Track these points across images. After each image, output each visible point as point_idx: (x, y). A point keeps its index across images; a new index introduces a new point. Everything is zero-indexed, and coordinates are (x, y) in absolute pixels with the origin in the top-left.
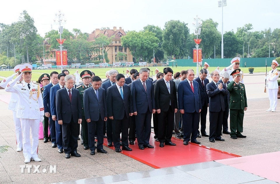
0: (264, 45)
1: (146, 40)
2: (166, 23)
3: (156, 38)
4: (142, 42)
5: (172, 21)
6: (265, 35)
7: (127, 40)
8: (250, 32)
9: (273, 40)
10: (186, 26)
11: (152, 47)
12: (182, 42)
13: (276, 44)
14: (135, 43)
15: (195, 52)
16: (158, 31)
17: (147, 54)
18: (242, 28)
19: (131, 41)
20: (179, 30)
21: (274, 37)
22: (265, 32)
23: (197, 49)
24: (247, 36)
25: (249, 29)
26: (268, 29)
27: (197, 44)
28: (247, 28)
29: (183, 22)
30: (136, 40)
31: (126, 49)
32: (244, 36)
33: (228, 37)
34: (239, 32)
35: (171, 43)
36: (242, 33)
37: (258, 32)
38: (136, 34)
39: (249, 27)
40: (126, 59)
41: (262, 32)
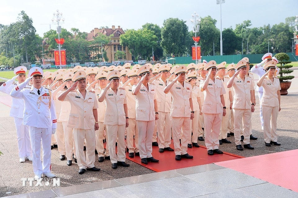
0: (263, 41)
1: (144, 38)
2: (165, 20)
3: (154, 36)
4: (141, 40)
5: (170, 19)
6: (263, 31)
7: (126, 38)
8: (249, 29)
9: (271, 37)
10: (185, 23)
11: (151, 45)
12: (181, 40)
13: (275, 40)
14: (134, 41)
15: (194, 49)
16: (156, 29)
17: (146, 52)
18: (241, 25)
19: (130, 40)
20: (178, 28)
21: (273, 33)
22: (264, 28)
23: (196, 47)
24: (246, 32)
25: (247, 25)
26: (267, 25)
27: (196, 42)
28: (245, 24)
29: (182, 20)
30: (135, 39)
31: (125, 47)
32: (243, 32)
33: (227, 34)
34: (238, 28)
35: (170, 41)
36: (241, 29)
37: (257, 28)
38: (134, 32)
39: (248, 24)
40: (125, 58)
41: (261, 28)
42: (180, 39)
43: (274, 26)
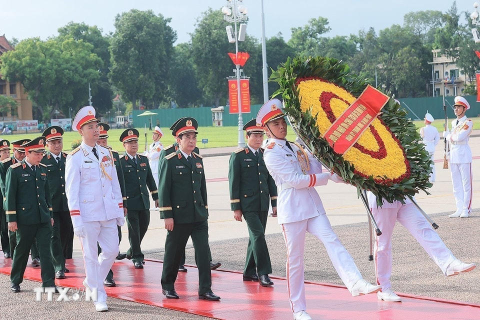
0: (360, 70)
1: (67, 61)
2: (119, 16)
3: (93, 57)
4: (59, 66)
5: (134, 11)
6: (358, 45)
7: (18, 62)
8: (325, 39)
9: (380, 58)
10: (168, 24)
11: (85, 80)
12: (161, 66)
13: (389, 68)
14: (40, 70)
15: (233, 86)
16: (96, 38)
17: (71, 98)
18: (303, 30)
19: (29, 65)
20: (153, 35)
21: (383, 51)
22: (359, 37)
23: (238, 80)
24: (317, 48)
25: (320, 32)
26: (367, 30)
27: (238, 66)
28: (315, 28)
29: (160, 15)
30: (43, 63)
31: (15, 85)
32: (310, 47)
33: (274, 50)
34: (298, 38)
35: (133, 69)
36: (304, 41)
37: (343, 39)
38: (41, 47)
39: (321, 26)
40: (14, 112)
41: (353, 37)
42: (157, 63)
43: (384, 34)
